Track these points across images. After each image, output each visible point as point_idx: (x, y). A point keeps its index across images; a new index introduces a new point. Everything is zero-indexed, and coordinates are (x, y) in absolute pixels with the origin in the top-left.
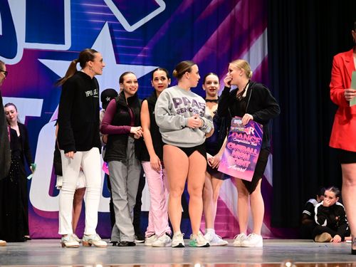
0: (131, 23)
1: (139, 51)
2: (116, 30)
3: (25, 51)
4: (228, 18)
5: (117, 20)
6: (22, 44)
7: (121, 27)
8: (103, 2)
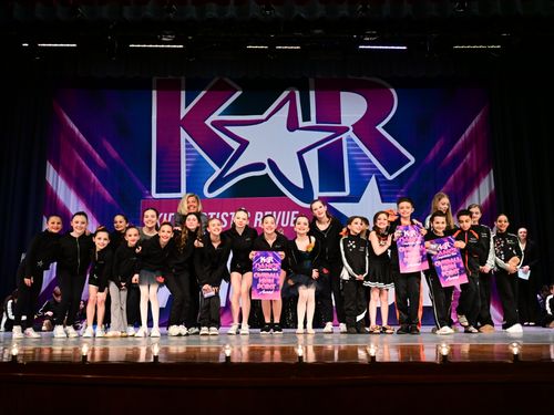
0: (391, 174)
1: (396, 193)
2: (380, 179)
4: (461, 165)
5: (381, 173)
6: (317, 194)
7: (383, 177)
8: (370, 161)
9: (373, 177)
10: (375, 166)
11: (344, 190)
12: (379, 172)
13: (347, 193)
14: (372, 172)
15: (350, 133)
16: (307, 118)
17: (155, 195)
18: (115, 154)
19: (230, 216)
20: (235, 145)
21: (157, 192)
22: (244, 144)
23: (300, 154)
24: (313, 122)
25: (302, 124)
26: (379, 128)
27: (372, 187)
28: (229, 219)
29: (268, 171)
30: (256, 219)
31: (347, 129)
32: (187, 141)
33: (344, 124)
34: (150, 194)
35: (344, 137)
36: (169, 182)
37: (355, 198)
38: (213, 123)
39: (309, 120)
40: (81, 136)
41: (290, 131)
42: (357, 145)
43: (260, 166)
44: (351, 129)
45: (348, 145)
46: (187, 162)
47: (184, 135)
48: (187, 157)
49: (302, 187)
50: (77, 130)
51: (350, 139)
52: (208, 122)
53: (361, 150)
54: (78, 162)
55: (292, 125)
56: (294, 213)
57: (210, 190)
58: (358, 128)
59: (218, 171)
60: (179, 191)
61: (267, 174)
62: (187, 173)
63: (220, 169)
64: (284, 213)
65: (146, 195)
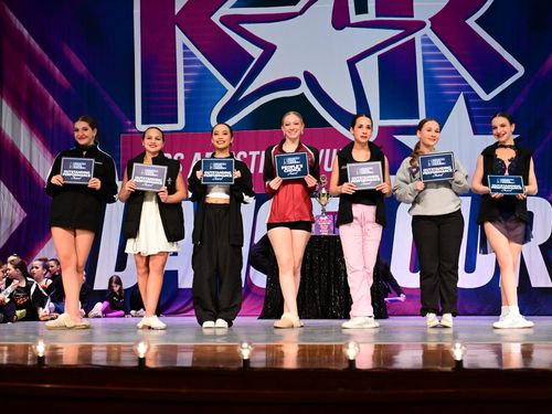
0: (488, 93)
2: (473, 102)
3: (380, 128)
5: (472, 90)
6: (377, 122)
7: (477, 96)
8: (457, 72)
9: (461, 97)
10: (463, 80)
11: (417, 116)
12: (470, 88)
14: (460, 89)
15: (427, 31)
16: (361, 9)
17: (140, 127)
18: (82, 68)
19: (250, 157)
20: (256, 52)
21: (143, 123)
22: (269, 50)
23: (352, 63)
24: (371, 15)
25: (354, 18)
26: (471, 22)
27: (460, 111)
28: (247, 161)
29: (304, 89)
31: (421, 25)
32: (185, 47)
33: (417, 17)
34: (134, 125)
35: (418, 36)
36: (160, 109)
38: (224, 20)
39: (366, 12)
40: (32, 41)
41: (337, 29)
42: (437, 49)
43: (292, 83)
44: (429, 24)
45: (423, 49)
46: (186, 78)
47: (181, 38)
48: (186, 70)
49: (354, 111)
50: (26, 32)
51: (426, 40)
52: (216, 18)
53: (443, 57)
54: (30, 79)
55: (340, 20)
57: (222, 118)
58: (438, 23)
59: (231, 90)
60: (175, 121)
61: (303, 95)
62: (186, 94)
63: (234, 86)
64: (328, 151)
65: (127, 127)
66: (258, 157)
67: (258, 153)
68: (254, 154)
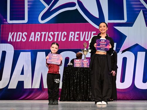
2: (145, 12)
6: (107, 21)
10: (142, 5)
11: (123, 19)
12: (145, 8)
13: (125, 21)
14: (141, 8)
17: (9, 21)
19: (55, 34)
21: (11, 20)
28: (54, 36)
29: (77, 7)
30: (70, 36)
36: (18, 14)
37: (130, 24)
43: (72, 4)
49: (98, 16)
56: (93, 33)
57: (43, 19)
59: (47, 7)
60: (24, 19)
61: (77, 9)
62: (28, 8)
63: (49, 6)
64: (87, 32)
65: (4, 21)
66: (58, 35)
67: (58, 33)
68: (56, 33)
